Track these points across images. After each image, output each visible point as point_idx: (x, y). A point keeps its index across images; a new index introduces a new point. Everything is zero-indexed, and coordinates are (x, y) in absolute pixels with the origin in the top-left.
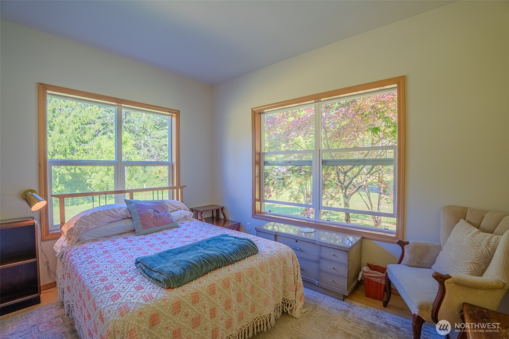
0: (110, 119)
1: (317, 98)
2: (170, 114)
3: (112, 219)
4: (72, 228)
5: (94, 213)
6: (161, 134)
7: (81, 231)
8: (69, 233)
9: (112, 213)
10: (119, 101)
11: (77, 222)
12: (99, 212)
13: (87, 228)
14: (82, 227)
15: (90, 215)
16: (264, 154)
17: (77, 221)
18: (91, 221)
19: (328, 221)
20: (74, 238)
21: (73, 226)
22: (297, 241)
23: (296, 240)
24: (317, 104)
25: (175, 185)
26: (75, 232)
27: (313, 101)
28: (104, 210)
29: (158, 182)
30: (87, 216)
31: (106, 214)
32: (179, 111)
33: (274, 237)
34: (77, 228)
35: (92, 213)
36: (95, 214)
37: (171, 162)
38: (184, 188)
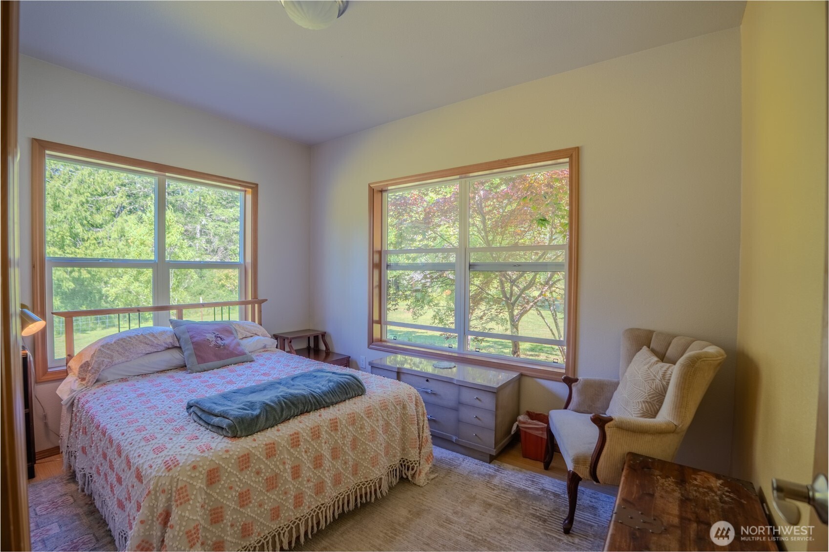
0: (142, 188)
1: (463, 172)
2: (243, 189)
3: (150, 349)
4: (87, 362)
5: (122, 339)
6: (230, 214)
7: (101, 366)
8: (81, 369)
9: (150, 340)
10: (161, 168)
11: (94, 353)
12: (130, 337)
13: (110, 362)
14: (104, 361)
15: (115, 342)
16: (387, 252)
17: (95, 351)
18: (118, 351)
19: (476, 352)
20: (90, 376)
21: (88, 359)
22: (427, 381)
23: (426, 379)
24: (463, 180)
25: (250, 298)
26: (92, 368)
27: (458, 177)
28: (137, 336)
29: (225, 295)
30: (111, 344)
31: (141, 342)
32: (257, 185)
33: (395, 374)
34: (96, 361)
35: (119, 340)
36: (123, 342)
37: (242, 262)
38: (263, 302)
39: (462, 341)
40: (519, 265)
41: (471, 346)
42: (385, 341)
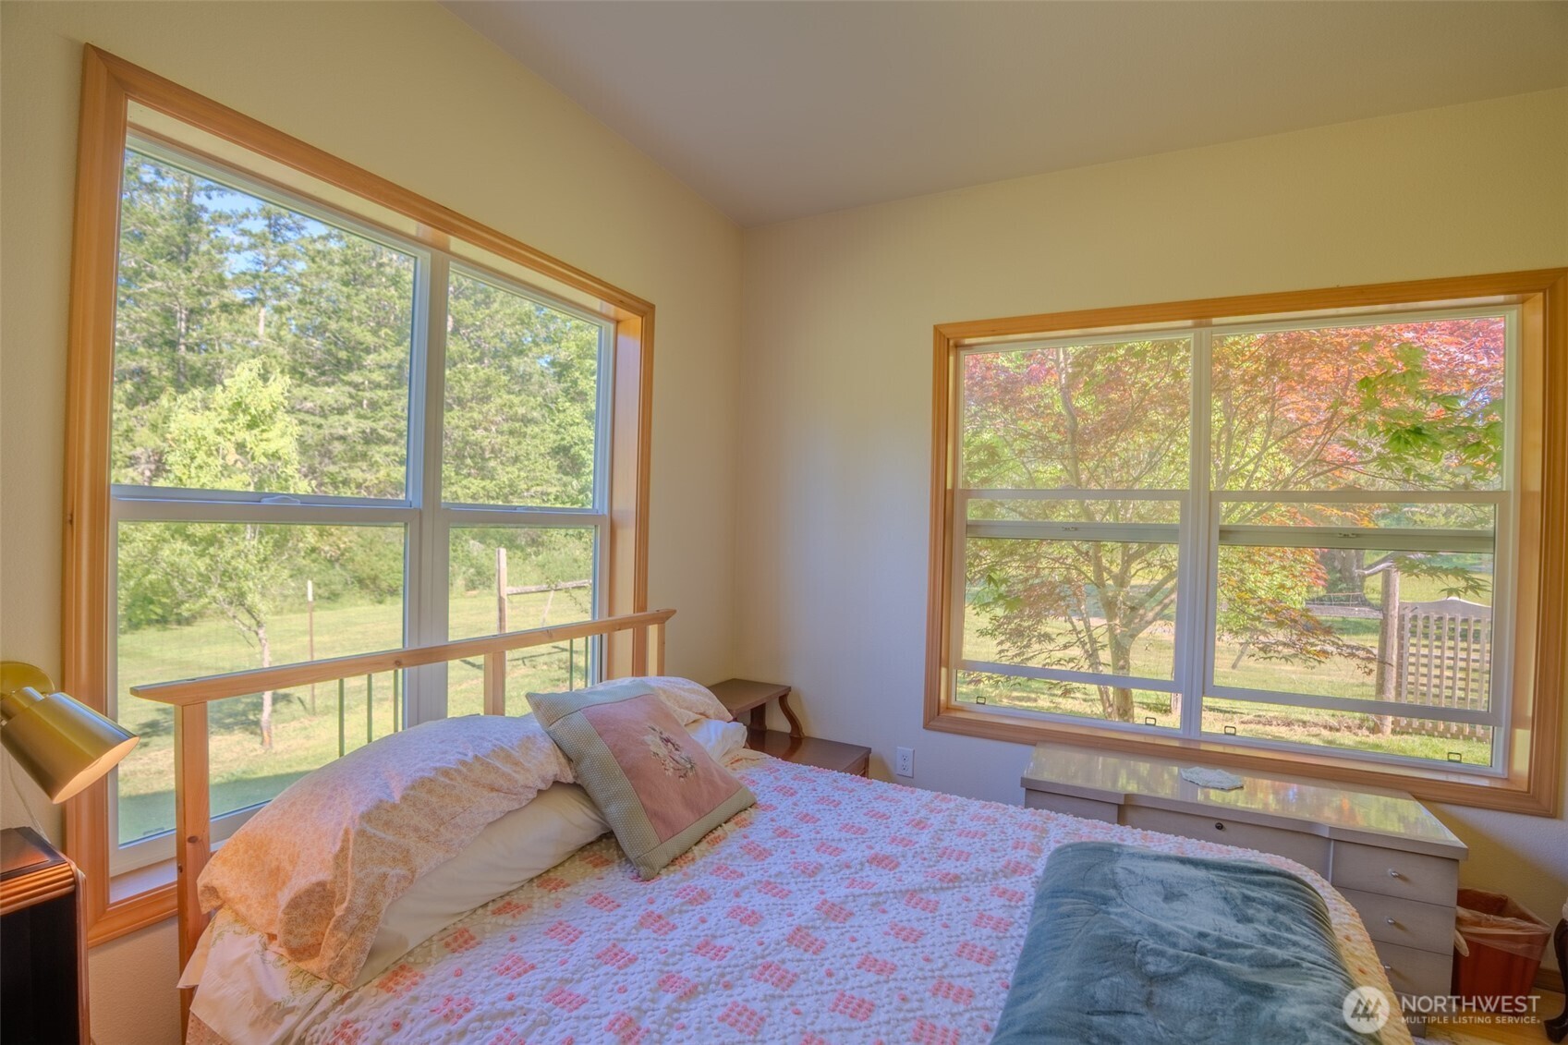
1: (1202, 311)
3: (506, 805)
4: (322, 884)
5: (423, 784)
7: (380, 897)
8: (295, 913)
9: (503, 774)
11: (342, 849)
12: (446, 773)
13: (405, 877)
14: (385, 876)
15: (404, 798)
17: (345, 840)
18: (416, 829)
19: (1227, 737)
20: (342, 943)
21: (325, 875)
22: (1220, 827)
23: (1214, 823)
24: (1204, 331)
26: (349, 910)
27: (1189, 323)
28: (464, 763)
30: (394, 806)
31: (477, 784)
32: (652, 307)
33: (1115, 811)
34: (359, 882)
35: (413, 787)
36: (430, 791)
37: (606, 511)
39: (1192, 714)
40: (1358, 535)
41: (1211, 724)
42: (961, 709)
